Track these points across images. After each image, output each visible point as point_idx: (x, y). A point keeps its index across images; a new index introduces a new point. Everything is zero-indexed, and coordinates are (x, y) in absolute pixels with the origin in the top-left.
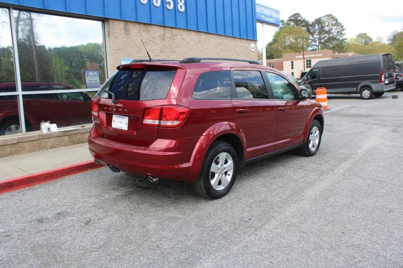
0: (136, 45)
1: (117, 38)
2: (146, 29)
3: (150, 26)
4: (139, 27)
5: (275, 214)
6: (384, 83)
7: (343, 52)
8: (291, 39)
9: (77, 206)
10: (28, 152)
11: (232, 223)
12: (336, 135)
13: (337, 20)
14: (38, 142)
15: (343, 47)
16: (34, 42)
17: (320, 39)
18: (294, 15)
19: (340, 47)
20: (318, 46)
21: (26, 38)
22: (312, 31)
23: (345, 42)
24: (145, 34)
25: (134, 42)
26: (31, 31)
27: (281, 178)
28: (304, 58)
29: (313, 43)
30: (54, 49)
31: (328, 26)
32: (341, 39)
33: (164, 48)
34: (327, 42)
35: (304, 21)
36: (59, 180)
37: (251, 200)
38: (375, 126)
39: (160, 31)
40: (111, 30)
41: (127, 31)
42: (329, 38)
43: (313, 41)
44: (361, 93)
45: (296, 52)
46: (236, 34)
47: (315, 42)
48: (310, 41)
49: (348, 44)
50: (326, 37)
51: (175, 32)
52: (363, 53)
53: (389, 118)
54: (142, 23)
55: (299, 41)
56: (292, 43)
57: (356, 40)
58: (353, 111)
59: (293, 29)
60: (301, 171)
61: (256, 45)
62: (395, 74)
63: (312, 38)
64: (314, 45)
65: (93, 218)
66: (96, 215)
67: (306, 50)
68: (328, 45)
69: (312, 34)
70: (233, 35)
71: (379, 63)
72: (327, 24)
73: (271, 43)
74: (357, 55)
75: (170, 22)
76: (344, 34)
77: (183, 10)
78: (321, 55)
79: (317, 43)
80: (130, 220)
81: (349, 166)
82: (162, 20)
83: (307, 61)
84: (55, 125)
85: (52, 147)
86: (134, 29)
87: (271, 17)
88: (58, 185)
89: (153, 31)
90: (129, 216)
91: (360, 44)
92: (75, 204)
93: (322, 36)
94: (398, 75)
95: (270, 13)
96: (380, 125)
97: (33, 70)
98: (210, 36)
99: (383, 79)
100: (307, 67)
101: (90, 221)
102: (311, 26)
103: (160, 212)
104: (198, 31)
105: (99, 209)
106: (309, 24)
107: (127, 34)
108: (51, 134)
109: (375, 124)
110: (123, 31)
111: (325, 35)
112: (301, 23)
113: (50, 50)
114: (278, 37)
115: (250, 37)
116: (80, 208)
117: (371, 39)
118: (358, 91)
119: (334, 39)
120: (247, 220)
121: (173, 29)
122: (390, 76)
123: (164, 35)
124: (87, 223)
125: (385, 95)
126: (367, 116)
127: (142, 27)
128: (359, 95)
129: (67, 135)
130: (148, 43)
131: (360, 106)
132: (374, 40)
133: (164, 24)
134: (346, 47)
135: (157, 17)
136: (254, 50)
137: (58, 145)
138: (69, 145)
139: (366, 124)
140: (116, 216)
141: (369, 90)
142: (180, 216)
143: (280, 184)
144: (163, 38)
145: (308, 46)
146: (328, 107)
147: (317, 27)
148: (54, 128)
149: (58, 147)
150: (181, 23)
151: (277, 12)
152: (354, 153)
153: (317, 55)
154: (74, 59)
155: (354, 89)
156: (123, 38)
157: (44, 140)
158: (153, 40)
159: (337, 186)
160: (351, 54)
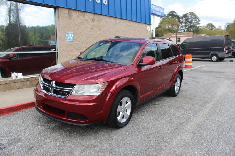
0: (76, 24)
1: (63, 19)
2: (83, 15)
3: (85, 13)
4: (78, 13)
5: (166, 144)
6: (225, 52)
7: (199, 34)
8: (169, 26)
9: (26, 134)
10: (2, 92)
11: (135, 151)
12: (200, 84)
13: (196, 15)
14: (9, 85)
15: (199, 31)
16: (19, 23)
17: (186, 26)
18: (171, 12)
19: (197, 31)
20: (185, 30)
21: (15, 20)
22: (181, 21)
23: (200, 28)
24: (81, 17)
25: (75, 22)
26: (18, 17)
27: (168, 115)
28: (176, 37)
29: (182, 28)
30: (31, 27)
31: (190, 19)
32: (198, 26)
33: (94, 27)
34: (190, 28)
35: (177, 15)
36: (18, 112)
37: (149, 132)
38: (223, 79)
39: (92, 16)
40: (60, 14)
41: (70, 15)
42: (191, 25)
43: (181, 27)
44: (211, 58)
45: (172, 33)
46: (139, 20)
47: (183, 28)
48: (180, 27)
49: (202, 29)
50: (189, 25)
51: (101, 17)
52: (210, 35)
53: (230, 74)
54: (80, 11)
55: (173, 27)
56: (170, 28)
57: (206, 27)
58: (207, 69)
59: (171, 20)
60: (181, 109)
61: (150, 27)
62: (232, 47)
63: (181, 25)
64: (182, 29)
65: (36, 144)
66: (38, 142)
67: (178, 32)
68: (190, 30)
69: (181, 23)
70: (137, 21)
71: (223, 40)
72: (190, 17)
73: (158, 27)
74: (207, 36)
75: (98, 11)
76: (200, 23)
77: (106, 3)
78: (186, 35)
79: (184, 28)
80: (62, 147)
81: (211, 107)
82: (93, 9)
83: (178, 38)
84: (21, 74)
85: (18, 89)
86: (75, 14)
87: (159, 12)
88: (17, 116)
89: (87, 16)
90: (62, 143)
91: (209, 30)
92: (25, 132)
93: (187, 24)
94: (233, 48)
95: (158, 9)
96: (226, 78)
97: (18, 39)
98: (123, 20)
99: (225, 50)
100: (178, 42)
101: (33, 147)
102: (181, 18)
103: (84, 141)
104: (115, 17)
105: (41, 136)
106: (180, 17)
107: (70, 17)
108: (18, 80)
109: (222, 78)
110: (67, 15)
111: (189, 24)
112: (176, 17)
113: (29, 28)
114: (162, 24)
115: (147, 22)
116: (28, 135)
117: (215, 27)
118: (210, 57)
119: (194, 26)
120: (146, 149)
121: (100, 16)
122: (229, 48)
123: (94, 18)
124: (30, 149)
125: (225, 59)
126: (217, 72)
127: (80, 13)
128: (210, 59)
129: (29, 81)
130: (84, 23)
131: (211, 66)
132: (217, 28)
133: (94, 12)
134: (200, 31)
135: (90, 8)
136: (149, 30)
137: (23, 87)
138: (30, 87)
139: (217, 77)
140: (53, 143)
141: (216, 56)
142: (98, 144)
143: (167, 119)
144: (93, 20)
145: (179, 30)
146: (192, 66)
147: (184, 19)
148: (20, 76)
149: (23, 88)
150: (105, 12)
151: (162, 9)
152: (213, 97)
153: (184, 35)
154: (44, 33)
155: (207, 56)
156: (67, 19)
157: (13, 84)
158: (87, 22)
159: (206, 122)
160: (203, 35)
